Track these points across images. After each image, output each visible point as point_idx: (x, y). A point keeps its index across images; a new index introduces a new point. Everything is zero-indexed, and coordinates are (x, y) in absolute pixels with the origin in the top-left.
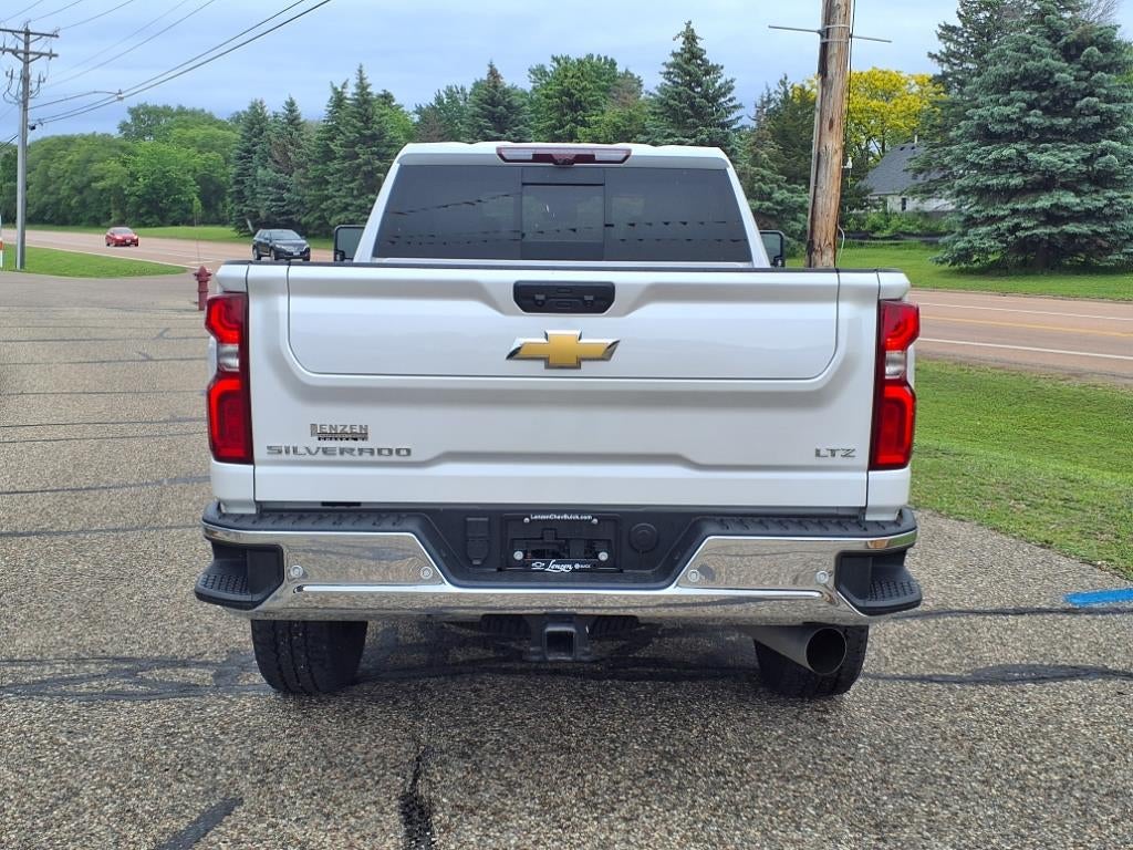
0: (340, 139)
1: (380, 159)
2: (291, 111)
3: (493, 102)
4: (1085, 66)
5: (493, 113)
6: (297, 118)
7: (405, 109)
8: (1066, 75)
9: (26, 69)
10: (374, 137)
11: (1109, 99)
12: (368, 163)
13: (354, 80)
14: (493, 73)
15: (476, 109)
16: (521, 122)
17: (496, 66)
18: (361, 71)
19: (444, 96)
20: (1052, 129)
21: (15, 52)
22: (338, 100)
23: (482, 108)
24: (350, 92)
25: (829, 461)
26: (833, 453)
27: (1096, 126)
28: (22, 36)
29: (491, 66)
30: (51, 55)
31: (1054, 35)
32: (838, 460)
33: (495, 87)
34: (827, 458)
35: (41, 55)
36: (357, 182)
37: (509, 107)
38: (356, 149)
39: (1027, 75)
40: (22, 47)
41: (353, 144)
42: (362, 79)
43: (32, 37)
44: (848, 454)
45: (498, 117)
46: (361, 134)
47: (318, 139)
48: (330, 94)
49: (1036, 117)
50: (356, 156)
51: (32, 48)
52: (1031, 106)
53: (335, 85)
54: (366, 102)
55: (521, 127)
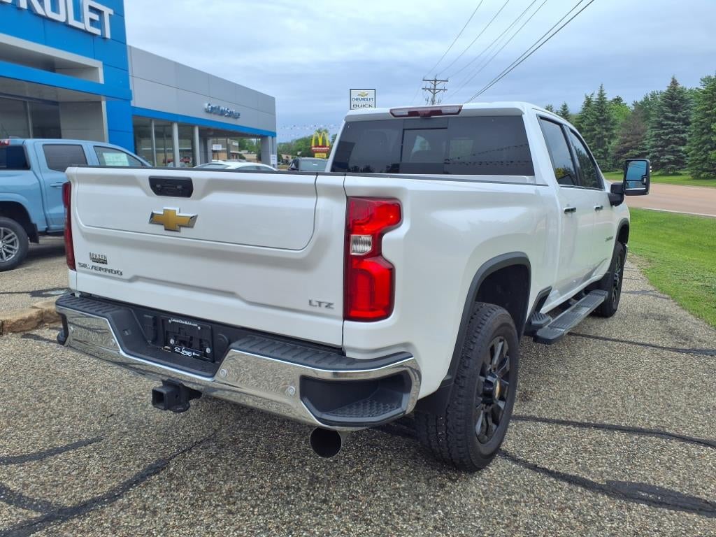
0: (587, 122)
1: (607, 131)
2: (564, 110)
3: (672, 98)
5: (672, 103)
6: (567, 112)
7: (627, 105)
9: (434, 97)
10: (604, 120)
12: (600, 133)
13: (597, 92)
14: (674, 82)
15: (662, 102)
16: (688, 108)
17: (676, 78)
18: (601, 87)
19: (650, 96)
21: (429, 90)
22: (588, 103)
23: (665, 102)
24: (595, 98)
25: (317, 309)
26: (320, 303)
28: (433, 82)
29: (673, 79)
30: (445, 90)
32: (323, 310)
33: (675, 90)
34: (317, 307)
35: (441, 90)
36: (593, 143)
37: (682, 100)
38: (595, 126)
40: (433, 87)
41: (593, 124)
42: (601, 91)
43: (437, 82)
44: (329, 305)
45: (675, 106)
46: (598, 119)
47: (576, 122)
48: (584, 99)
50: (595, 130)
51: (437, 87)
53: (587, 95)
54: (602, 102)
55: (688, 110)
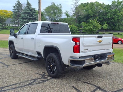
4: (33, 12)
8: (31, 13)
11: (35, 16)
20: (30, 18)
27: (34, 18)
31: (29, 9)
39: (27, 13)
49: (28, 17)
52: (28, 16)
